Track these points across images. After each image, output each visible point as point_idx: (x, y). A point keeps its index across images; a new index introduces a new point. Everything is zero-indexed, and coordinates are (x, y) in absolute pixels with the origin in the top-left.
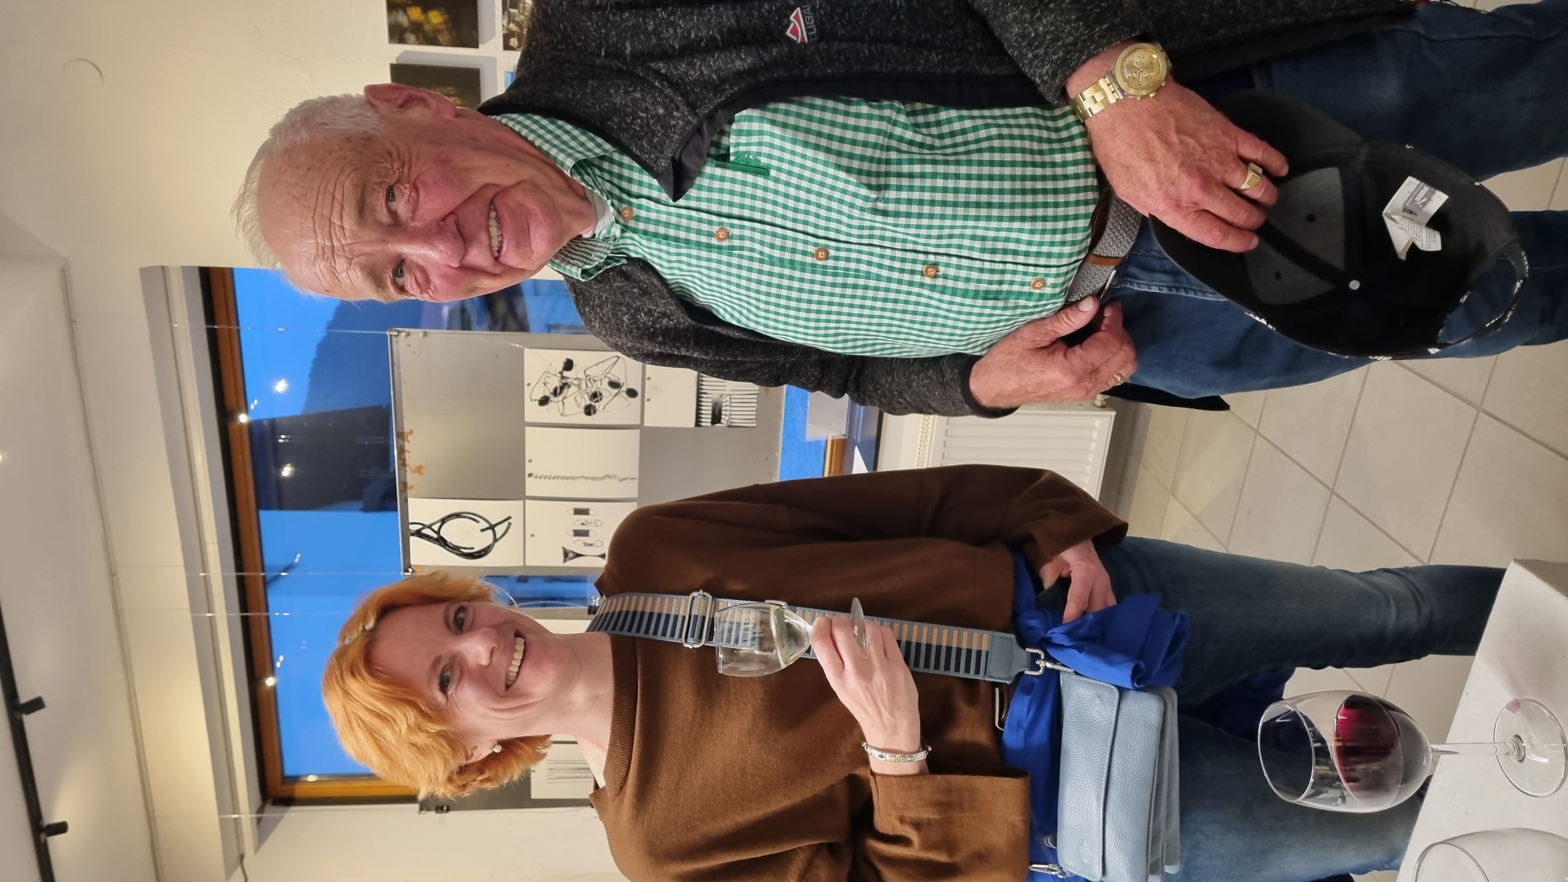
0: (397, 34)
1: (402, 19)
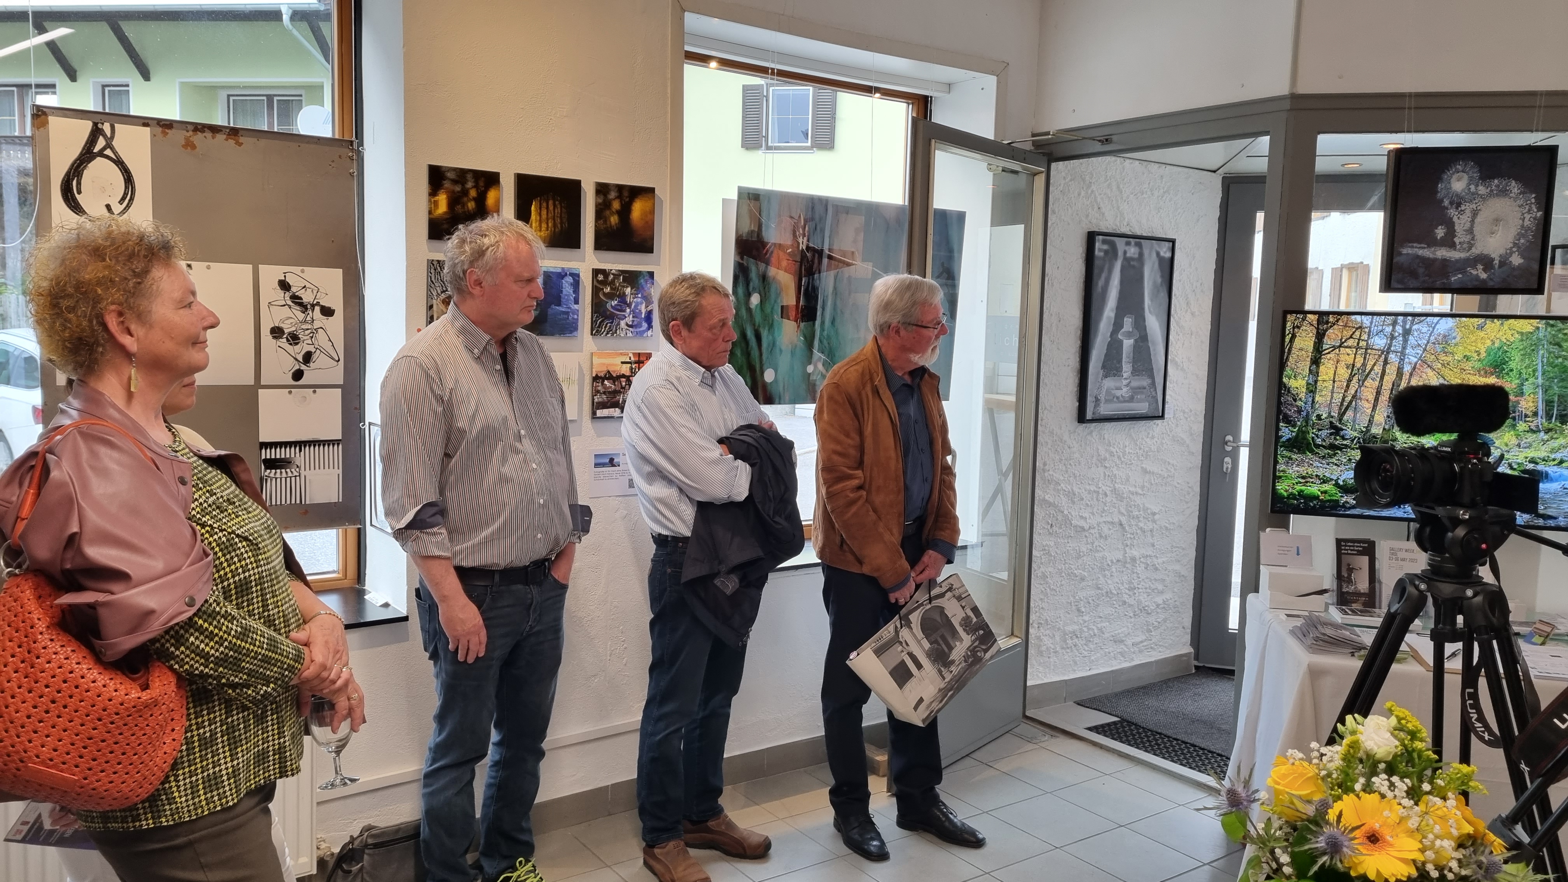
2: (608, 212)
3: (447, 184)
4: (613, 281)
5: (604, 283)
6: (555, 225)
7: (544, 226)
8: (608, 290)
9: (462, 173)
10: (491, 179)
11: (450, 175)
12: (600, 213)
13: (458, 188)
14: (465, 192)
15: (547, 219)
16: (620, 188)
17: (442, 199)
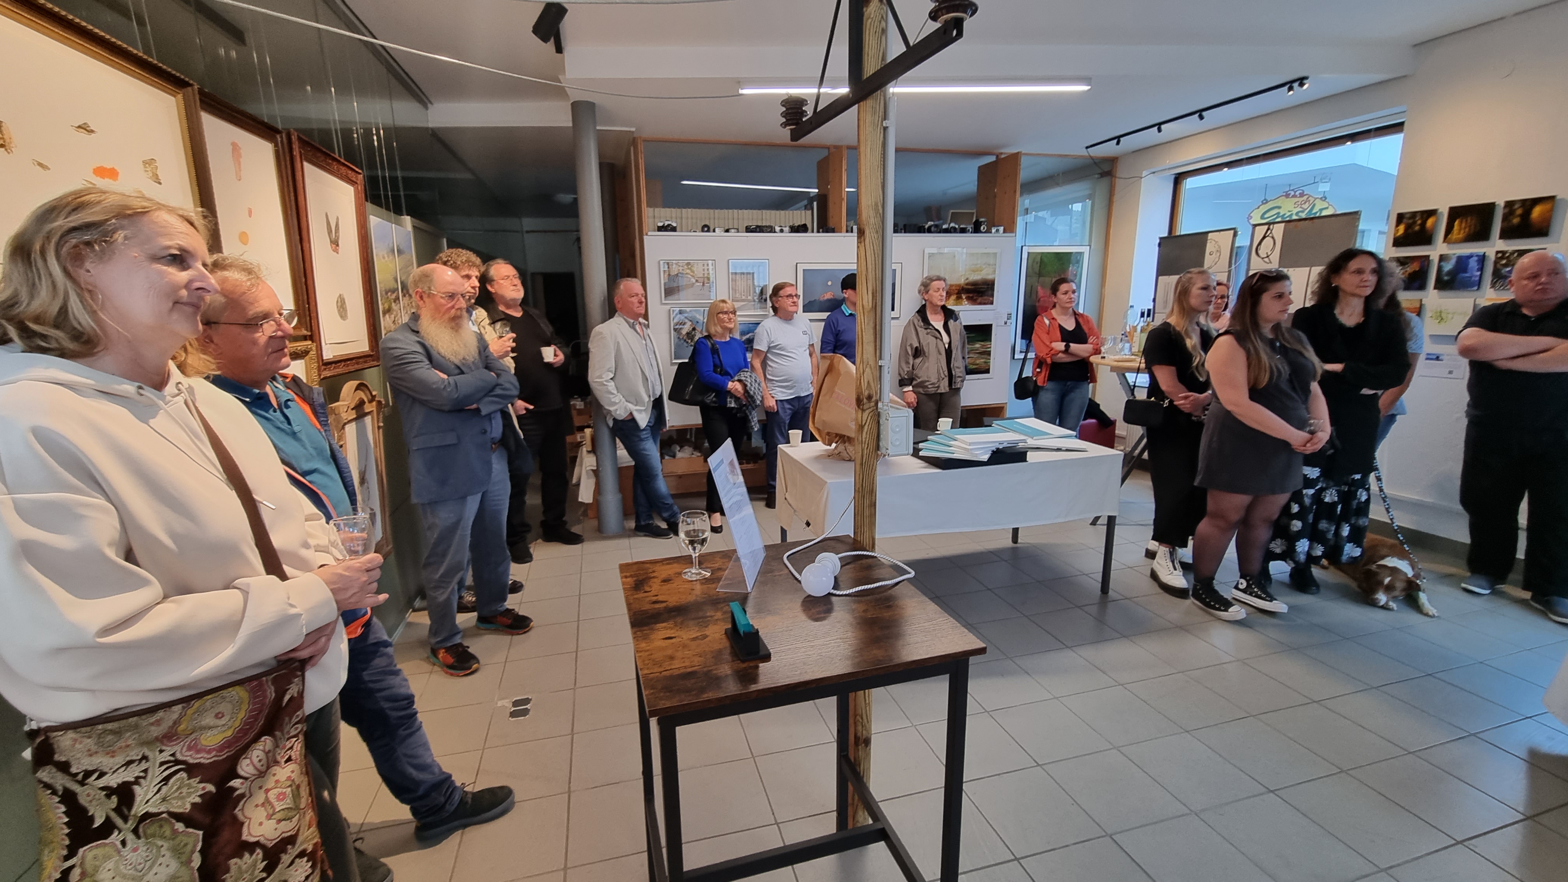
0: (1509, 204)
1: (1516, 206)
2: (1511, 217)
3: (1405, 220)
4: (1508, 256)
5: (1502, 258)
6: (1470, 230)
7: (1462, 232)
8: (1504, 262)
9: (1414, 214)
10: (1432, 213)
11: (1408, 216)
12: (1506, 218)
13: (1411, 221)
14: (1414, 223)
15: (1465, 228)
16: (1524, 202)
17: (1402, 229)
